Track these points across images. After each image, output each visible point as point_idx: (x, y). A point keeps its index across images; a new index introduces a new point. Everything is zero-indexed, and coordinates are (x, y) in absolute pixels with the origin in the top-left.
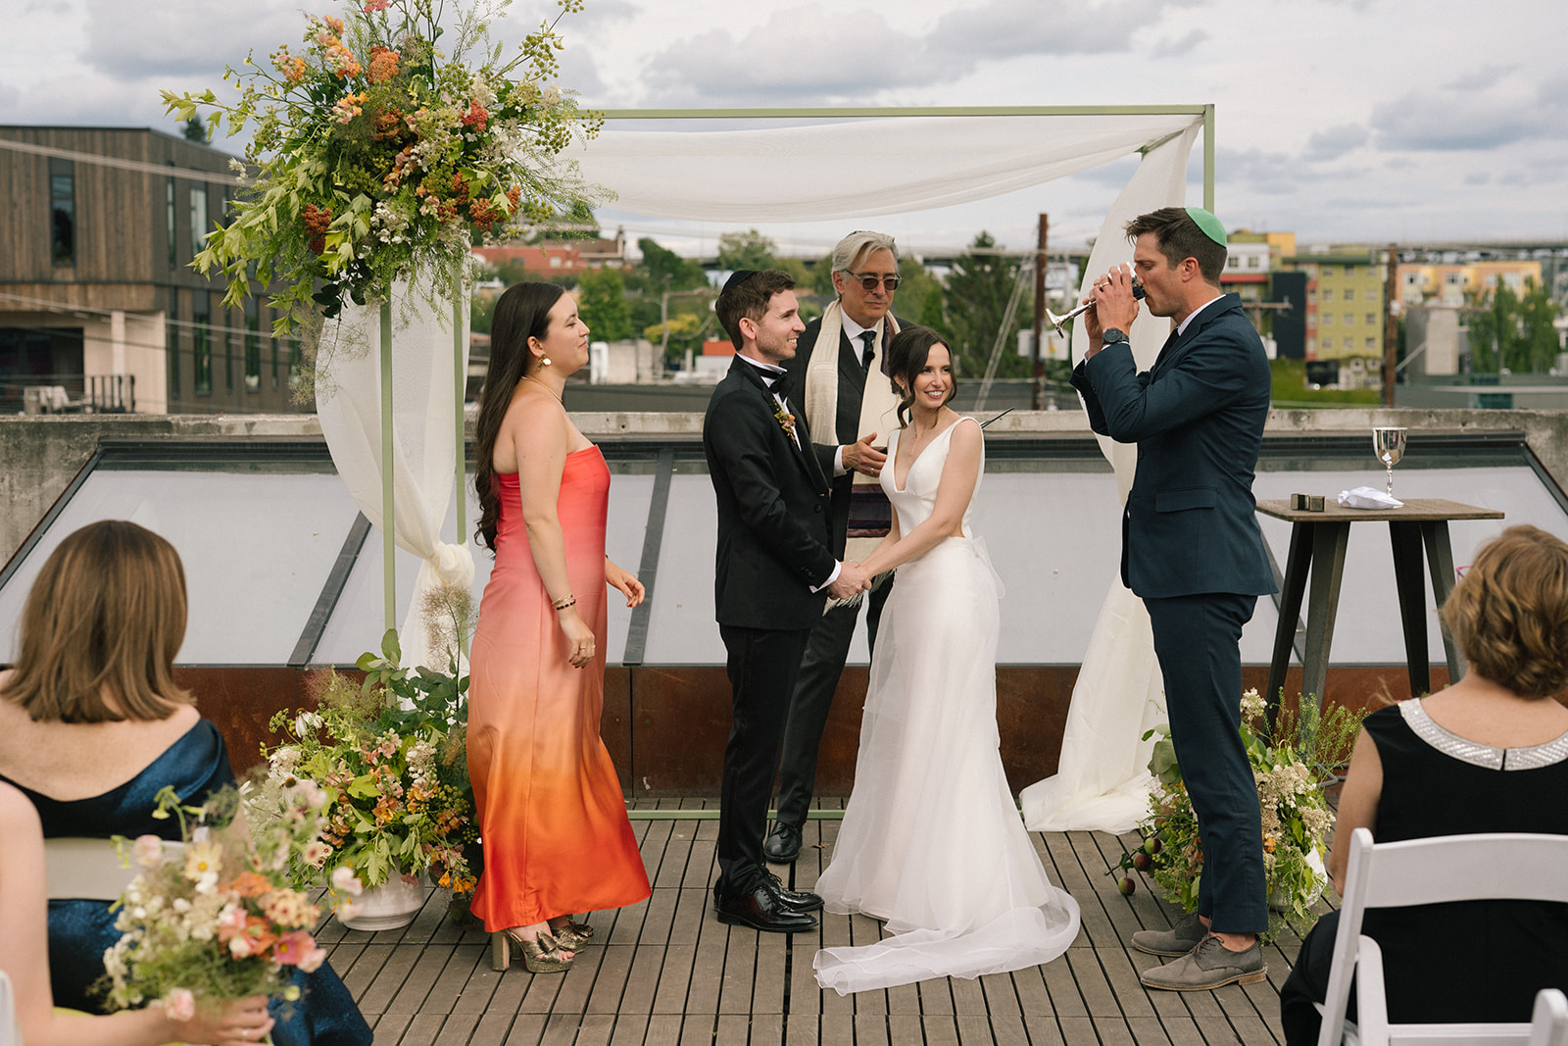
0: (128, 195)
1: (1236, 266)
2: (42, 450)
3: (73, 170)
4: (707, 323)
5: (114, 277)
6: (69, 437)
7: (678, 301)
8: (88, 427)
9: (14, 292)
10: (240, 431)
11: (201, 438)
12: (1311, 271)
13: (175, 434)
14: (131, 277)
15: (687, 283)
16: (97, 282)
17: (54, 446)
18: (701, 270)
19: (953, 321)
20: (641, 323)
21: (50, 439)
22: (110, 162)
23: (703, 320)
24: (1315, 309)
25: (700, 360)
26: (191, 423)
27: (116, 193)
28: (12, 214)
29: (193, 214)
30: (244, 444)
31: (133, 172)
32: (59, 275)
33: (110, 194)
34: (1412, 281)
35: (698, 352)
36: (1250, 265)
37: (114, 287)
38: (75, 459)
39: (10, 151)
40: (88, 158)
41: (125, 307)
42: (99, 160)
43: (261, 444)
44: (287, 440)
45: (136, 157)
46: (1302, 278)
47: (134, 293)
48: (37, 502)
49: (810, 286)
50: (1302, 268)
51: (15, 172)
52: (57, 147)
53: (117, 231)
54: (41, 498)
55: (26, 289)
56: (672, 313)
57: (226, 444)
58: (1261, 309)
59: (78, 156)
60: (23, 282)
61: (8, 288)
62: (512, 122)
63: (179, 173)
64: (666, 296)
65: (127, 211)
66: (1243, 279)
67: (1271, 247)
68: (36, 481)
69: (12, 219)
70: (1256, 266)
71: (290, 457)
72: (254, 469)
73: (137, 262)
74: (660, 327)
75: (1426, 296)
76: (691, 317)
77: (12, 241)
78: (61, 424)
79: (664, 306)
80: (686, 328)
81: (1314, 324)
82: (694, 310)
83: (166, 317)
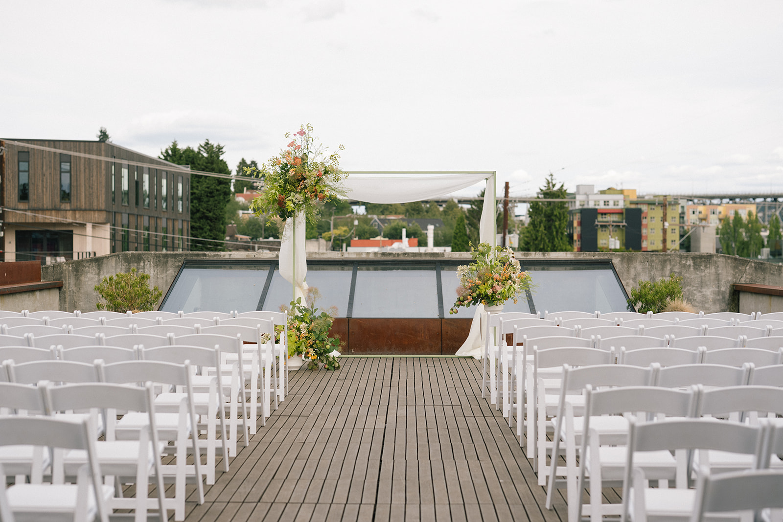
0: (95, 170)
1: (608, 205)
2: (167, 262)
3: (71, 159)
4: (352, 231)
5: (88, 208)
6: (175, 258)
7: (338, 220)
8: (181, 255)
9: (43, 214)
10: (227, 257)
11: (215, 258)
12: (644, 208)
13: (207, 257)
14: (95, 208)
15: (343, 212)
16: (80, 210)
17: (171, 261)
18: (349, 205)
19: (471, 231)
20: (320, 231)
21: (169, 259)
22: (87, 156)
23: (350, 230)
24: (646, 226)
25: (349, 248)
26: (212, 254)
27: (90, 170)
28: (43, 179)
29: (123, 179)
30: (228, 261)
31: (97, 160)
32: (63, 207)
33: (87, 170)
34: (694, 213)
35: (348, 245)
36: (614, 205)
37: (88, 212)
38: (177, 265)
39: (43, 151)
40: (78, 154)
41: (93, 222)
42: (82, 155)
43: (234, 261)
44: (242, 259)
45: (99, 154)
46: (639, 211)
47: (96, 214)
48: (165, 278)
49: (403, 214)
50: (639, 206)
51: (44, 160)
52: (64, 149)
53: (89, 187)
54: (166, 276)
55: (49, 213)
56: (336, 226)
57: (223, 260)
58: (613, 225)
59: (73, 153)
60: (47, 210)
61: (40, 212)
62: (326, 175)
63: (117, 161)
64: (332, 218)
65: (94, 178)
66: (612, 211)
67: (624, 196)
68: (165, 271)
69: (43, 181)
70: (618, 205)
71: (243, 264)
72: (231, 268)
73: (98, 201)
74: (330, 233)
75: (701, 220)
76: (345, 228)
77: (43, 191)
78: (173, 254)
79: (332, 223)
80: (343, 233)
81: (646, 233)
82: (346, 224)
83: (110, 225)
